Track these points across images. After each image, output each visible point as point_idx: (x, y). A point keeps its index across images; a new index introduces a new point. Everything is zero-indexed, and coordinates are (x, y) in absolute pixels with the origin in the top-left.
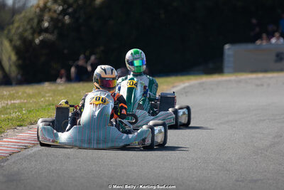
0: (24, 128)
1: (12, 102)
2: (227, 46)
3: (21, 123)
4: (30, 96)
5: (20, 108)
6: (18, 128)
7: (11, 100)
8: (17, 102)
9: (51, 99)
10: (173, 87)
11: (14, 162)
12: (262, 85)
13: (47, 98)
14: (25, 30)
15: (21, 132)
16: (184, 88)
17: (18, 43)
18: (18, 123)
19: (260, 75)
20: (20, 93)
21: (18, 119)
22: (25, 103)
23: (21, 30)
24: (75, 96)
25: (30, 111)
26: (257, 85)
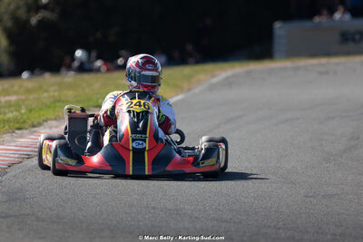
0: (25, 131)
1: (8, 98)
2: (277, 25)
3: (19, 126)
4: (29, 91)
5: (17, 106)
6: (17, 131)
7: (5, 96)
8: (13, 98)
9: (56, 94)
10: (213, 76)
11: (15, 176)
12: (327, 73)
13: (51, 94)
14: (18, 8)
15: (21, 137)
16: (227, 78)
17: (9, 24)
18: (18, 126)
19: (323, 60)
20: (16, 88)
21: (16, 120)
22: (24, 101)
23: (12, 7)
24: (87, 90)
25: (30, 111)
26: (321, 73)
